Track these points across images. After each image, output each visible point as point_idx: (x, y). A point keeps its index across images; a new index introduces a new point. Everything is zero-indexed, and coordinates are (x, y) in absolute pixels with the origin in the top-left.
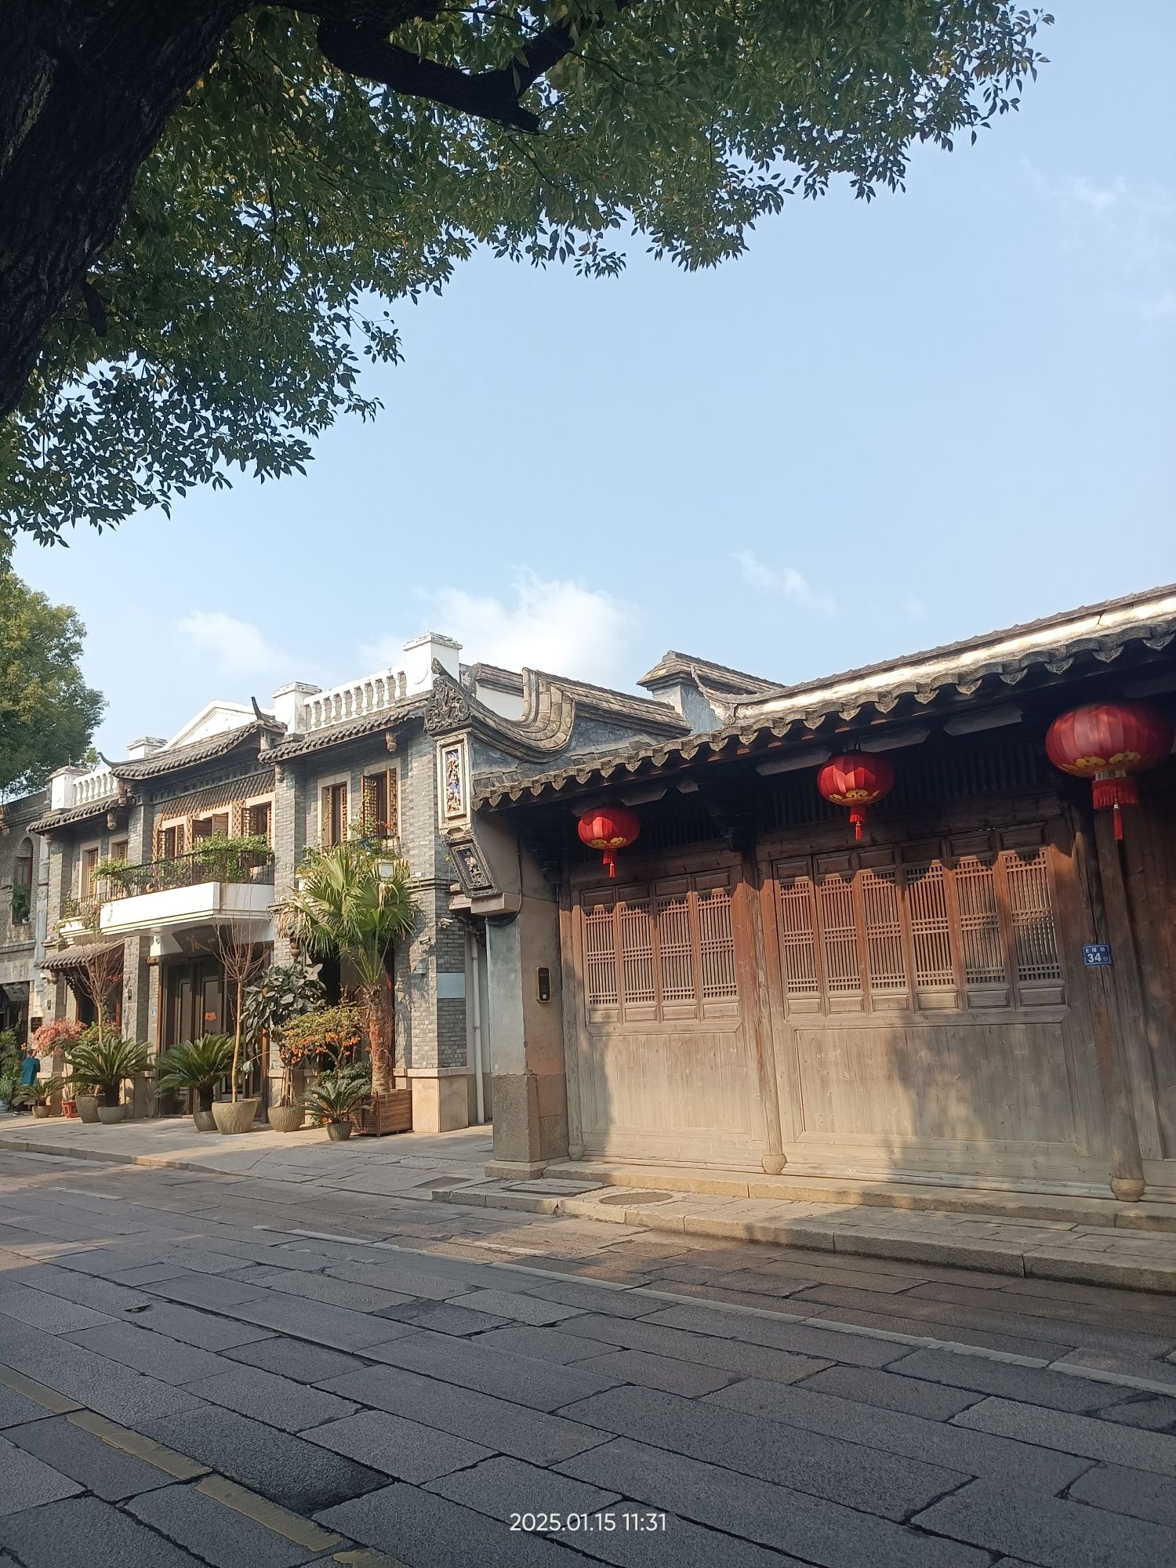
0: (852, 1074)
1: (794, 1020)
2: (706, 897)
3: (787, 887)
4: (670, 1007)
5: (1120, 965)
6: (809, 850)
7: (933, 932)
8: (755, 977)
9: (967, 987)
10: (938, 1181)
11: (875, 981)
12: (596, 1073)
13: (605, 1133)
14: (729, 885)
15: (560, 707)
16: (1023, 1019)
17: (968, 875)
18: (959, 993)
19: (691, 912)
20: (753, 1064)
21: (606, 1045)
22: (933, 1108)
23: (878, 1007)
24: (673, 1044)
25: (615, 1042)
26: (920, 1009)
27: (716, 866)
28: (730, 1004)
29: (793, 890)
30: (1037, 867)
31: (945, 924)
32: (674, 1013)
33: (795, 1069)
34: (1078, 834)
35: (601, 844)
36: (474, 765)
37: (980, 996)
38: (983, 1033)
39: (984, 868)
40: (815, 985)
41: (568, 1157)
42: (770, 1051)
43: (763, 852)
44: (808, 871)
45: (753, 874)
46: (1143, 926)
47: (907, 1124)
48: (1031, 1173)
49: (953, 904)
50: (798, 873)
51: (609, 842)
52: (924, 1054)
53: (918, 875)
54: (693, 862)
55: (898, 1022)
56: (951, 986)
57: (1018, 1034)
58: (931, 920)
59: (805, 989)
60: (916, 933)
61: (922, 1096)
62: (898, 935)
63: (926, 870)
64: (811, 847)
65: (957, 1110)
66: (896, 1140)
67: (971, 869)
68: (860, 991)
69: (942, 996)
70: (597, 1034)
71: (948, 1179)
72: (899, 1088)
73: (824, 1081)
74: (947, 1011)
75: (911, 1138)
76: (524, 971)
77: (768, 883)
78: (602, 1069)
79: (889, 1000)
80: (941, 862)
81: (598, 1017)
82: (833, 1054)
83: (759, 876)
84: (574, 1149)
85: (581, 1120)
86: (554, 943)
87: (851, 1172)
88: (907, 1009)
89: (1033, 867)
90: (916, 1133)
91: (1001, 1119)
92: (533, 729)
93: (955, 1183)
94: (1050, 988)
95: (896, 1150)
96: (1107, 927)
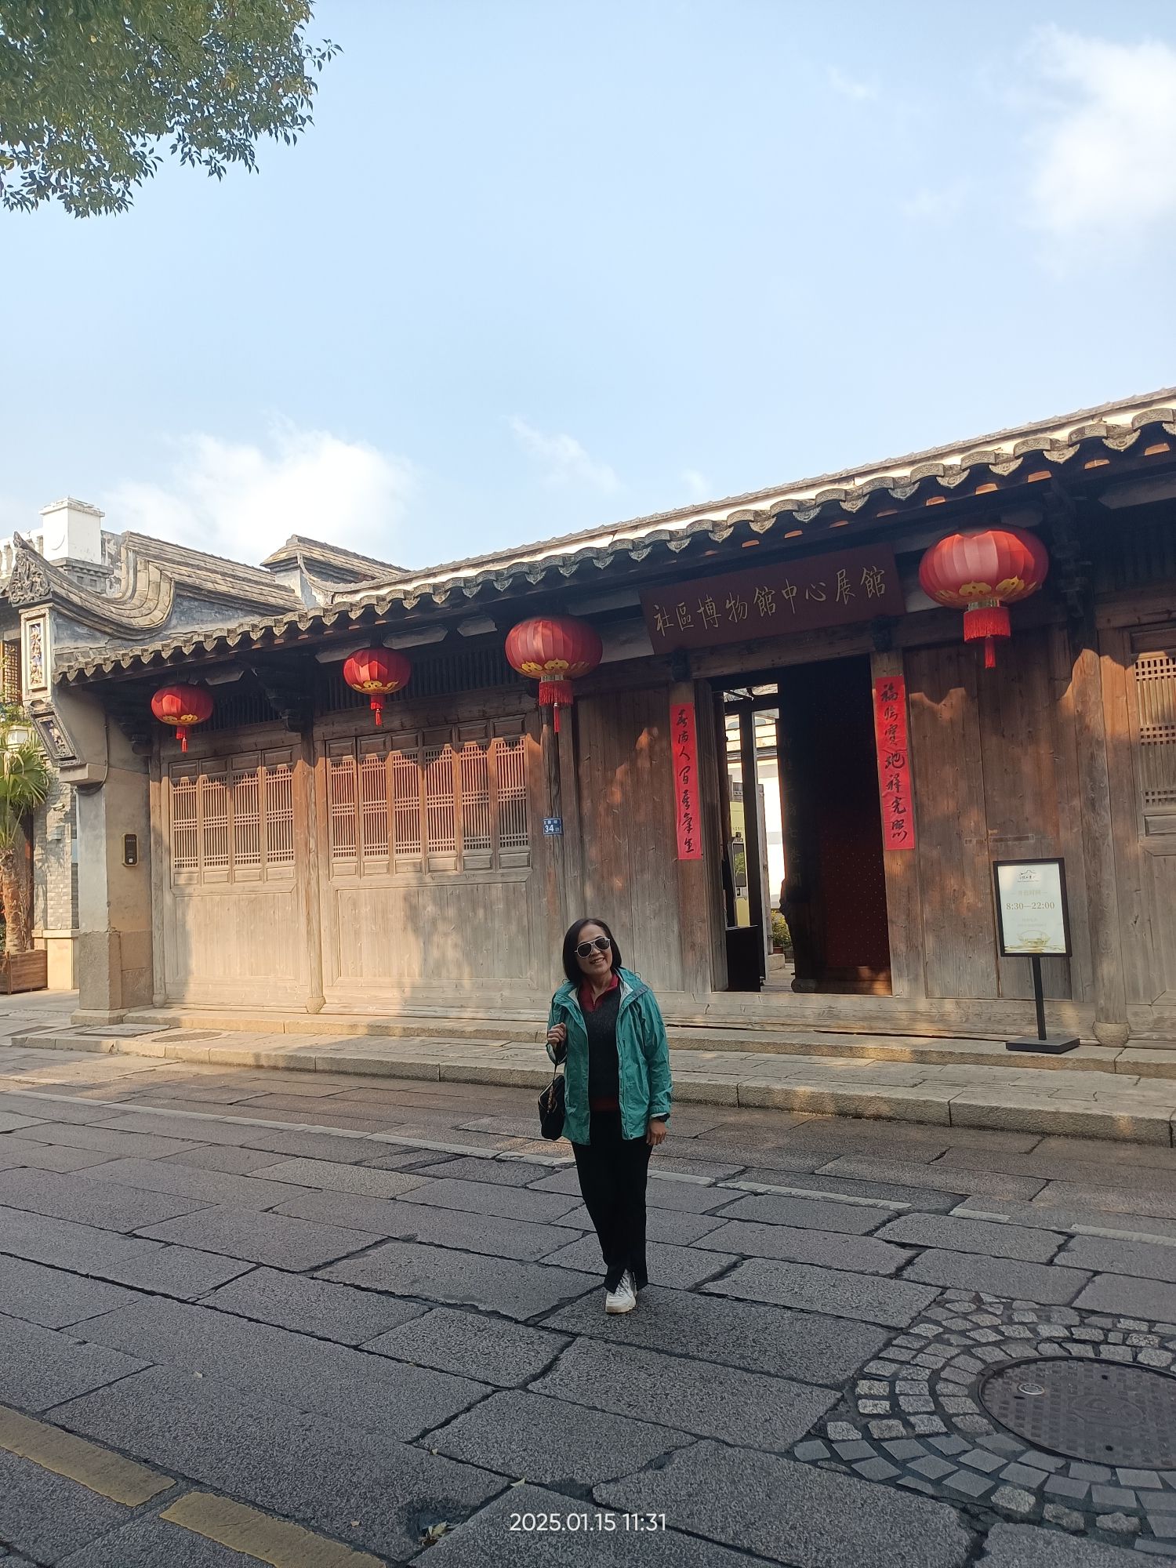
0: (378, 927)
1: (337, 881)
2: (272, 772)
3: (336, 765)
4: (241, 870)
5: (568, 835)
6: (354, 733)
7: (442, 805)
8: (307, 844)
9: (465, 852)
10: (433, 1013)
11: (398, 848)
12: (179, 928)
13: (184, 983)
14: (291, 761)
15: (159, 586)
16: (499, 879)
17: (469, 758)
18: (459, 857)
19: (260, 786)
20: (303, 919)
21: (188, 905)
22: (435, 953)
23: (399, 870)
24: (242, 903)
25: (195, 902)
26: (430, 871)
27: (282, 744)
28: (287, 867)
29: (341, 768)
30: (518, 752)
31: (451, 800)
32: (243, 876)
33: (335, 923)
34: (545, 726)
35: (172, 720)
36: (57, 640)
37: (472, 860)
38: (472, 891)
39: (481, 752)
40: (354, 851)
41: (152, 1005)
42: (316, 908)
43: (318, 732)
44: (352, 750)
45: (309, 753)
46: (587, 805)
47: (416, 968)
48: (499, 1003)
49: (458, 782)
50: (345, 752)
51: (179, 719)
52: (430, 908)
53: (434, 757)
54: (262, 739)
55: (414, 882)
56: (453, 852)
57: (497, 891)
58: (442, 795)
59: (347, 854)
60: (430, 806)
61: (427, 943)
62: (417, 808)
63: (439, 753)
64: (356, 730)
65: (451, 954)
66: (407, 980)
67: (472, 752)
68: (387, 856)
69: (446, 860)
70: (180, 895)
71: (440, 1012)
72: (411, 937)
73: (357, 933)
74: (450, 873)
75: (418, 980)
76: (109, 837)
77: (321, 760)
78: (184, 926)
79: (407, 864)
80: (451, 746)
81: (182, 880)
82: (365, 910)
83: (314, 753)
84: (157, 998)
85: (165, 972)
86: (144, 812)
87: (371, 1009)
88: (421, 871)
89: (515, 752)
90: (421, 975)
91: (481, 962)
92: (128, 606)
93: (444, 1014)
94: (521, 853)
95: (406, 989)
96: (561, 803)
